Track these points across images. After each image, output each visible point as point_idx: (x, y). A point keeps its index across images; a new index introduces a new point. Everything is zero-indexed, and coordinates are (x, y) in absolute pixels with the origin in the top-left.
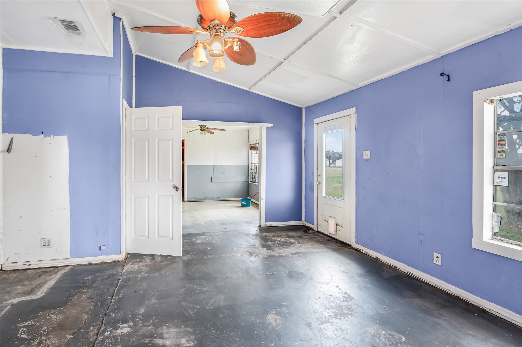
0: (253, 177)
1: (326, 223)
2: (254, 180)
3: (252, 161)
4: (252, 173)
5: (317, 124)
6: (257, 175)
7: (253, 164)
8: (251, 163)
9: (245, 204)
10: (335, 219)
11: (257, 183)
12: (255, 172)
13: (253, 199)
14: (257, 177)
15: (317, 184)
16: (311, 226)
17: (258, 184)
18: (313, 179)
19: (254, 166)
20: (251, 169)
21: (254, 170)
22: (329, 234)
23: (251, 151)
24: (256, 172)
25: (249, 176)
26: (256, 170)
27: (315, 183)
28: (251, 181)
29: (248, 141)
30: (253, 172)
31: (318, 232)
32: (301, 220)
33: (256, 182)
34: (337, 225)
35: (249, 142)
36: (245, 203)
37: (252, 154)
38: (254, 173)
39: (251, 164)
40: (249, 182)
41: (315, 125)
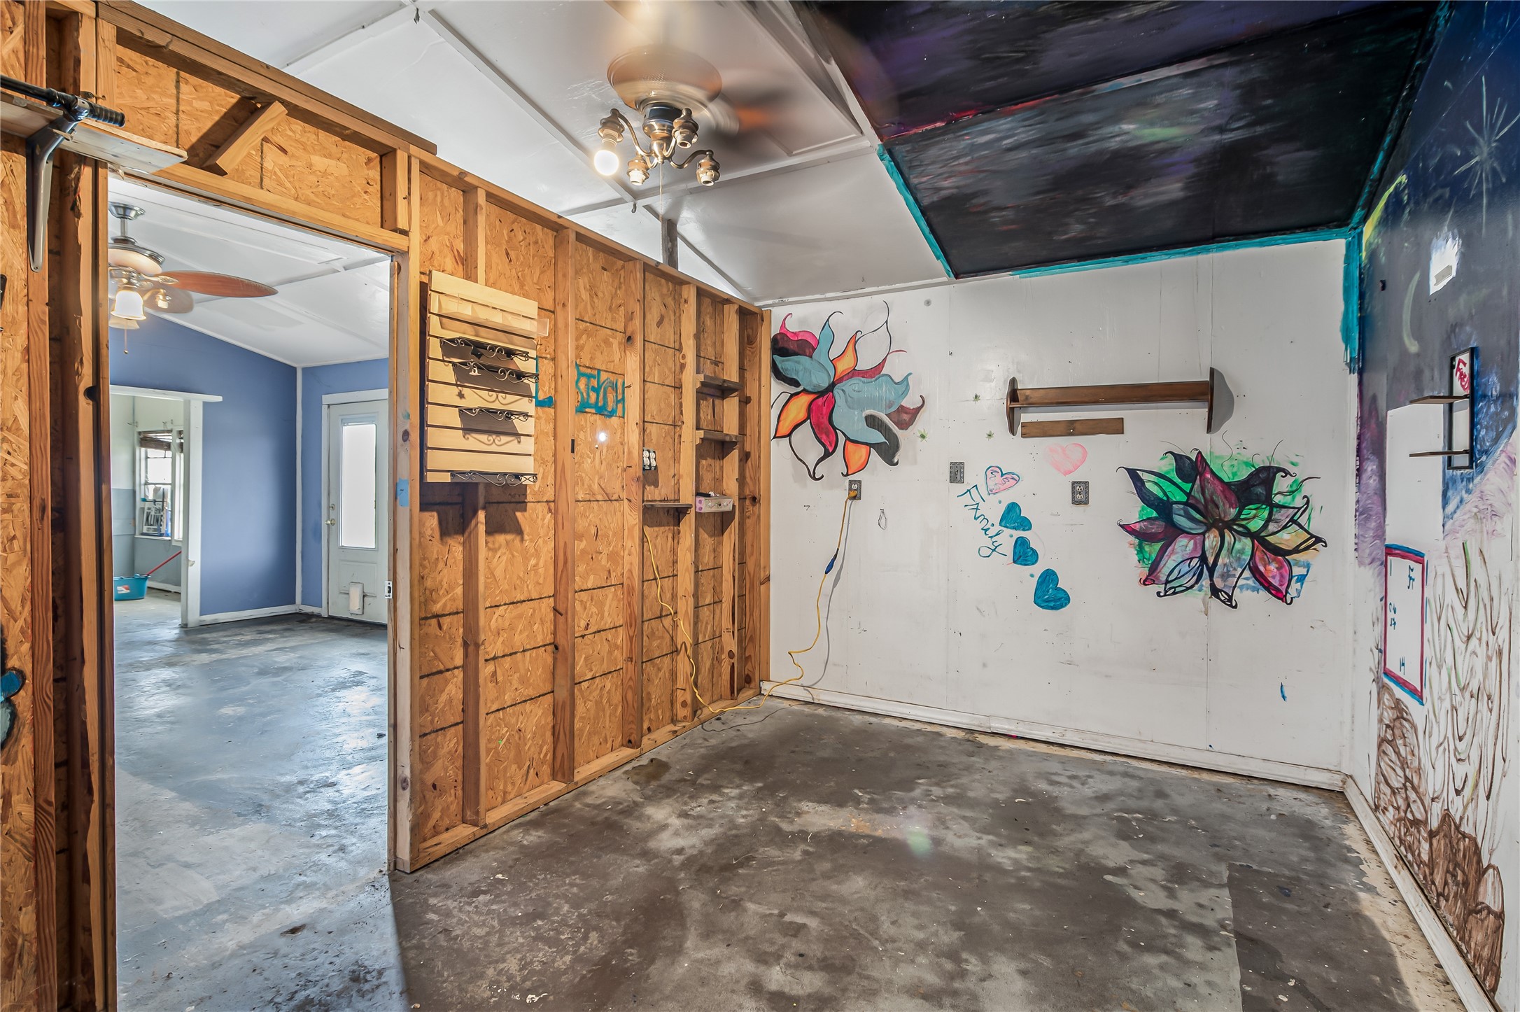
0: (152, 520)
1: (346, 596)
2: (155, 530)
3: (146, 477)
4: (146, 511)
5: (329, 406)
6: (165, 516)
7: (151, 488)
8: (143, 482)
9: (128, 591)
10: (360, 586)
11: (168, 536)
12: (159, 506)
13: (151, 580)
14: (165, 520)
15: (328, 524)
16: (315, 610)
17: (169, 538)
18: (320, 516)
19: (156, 490)
20: (144, 500)
21: (155, 501)
22: (350, 617)
23: (143, 450)
24: (161, 507)
25: (134, 519)
26: (163, 502)
27: (325, 522)
28: (145, 531)
29: (131, 421)
30: (149, 509)
31: (331, 618)
32: (293, 602)
33: (162, 535)
34: (364, 596)
35: (134, 423)
36: (127, 589)
37: (147, 458)
38: (154, 510)
39: (143, 487)
40: (135, 534)
41: (324, 408)
